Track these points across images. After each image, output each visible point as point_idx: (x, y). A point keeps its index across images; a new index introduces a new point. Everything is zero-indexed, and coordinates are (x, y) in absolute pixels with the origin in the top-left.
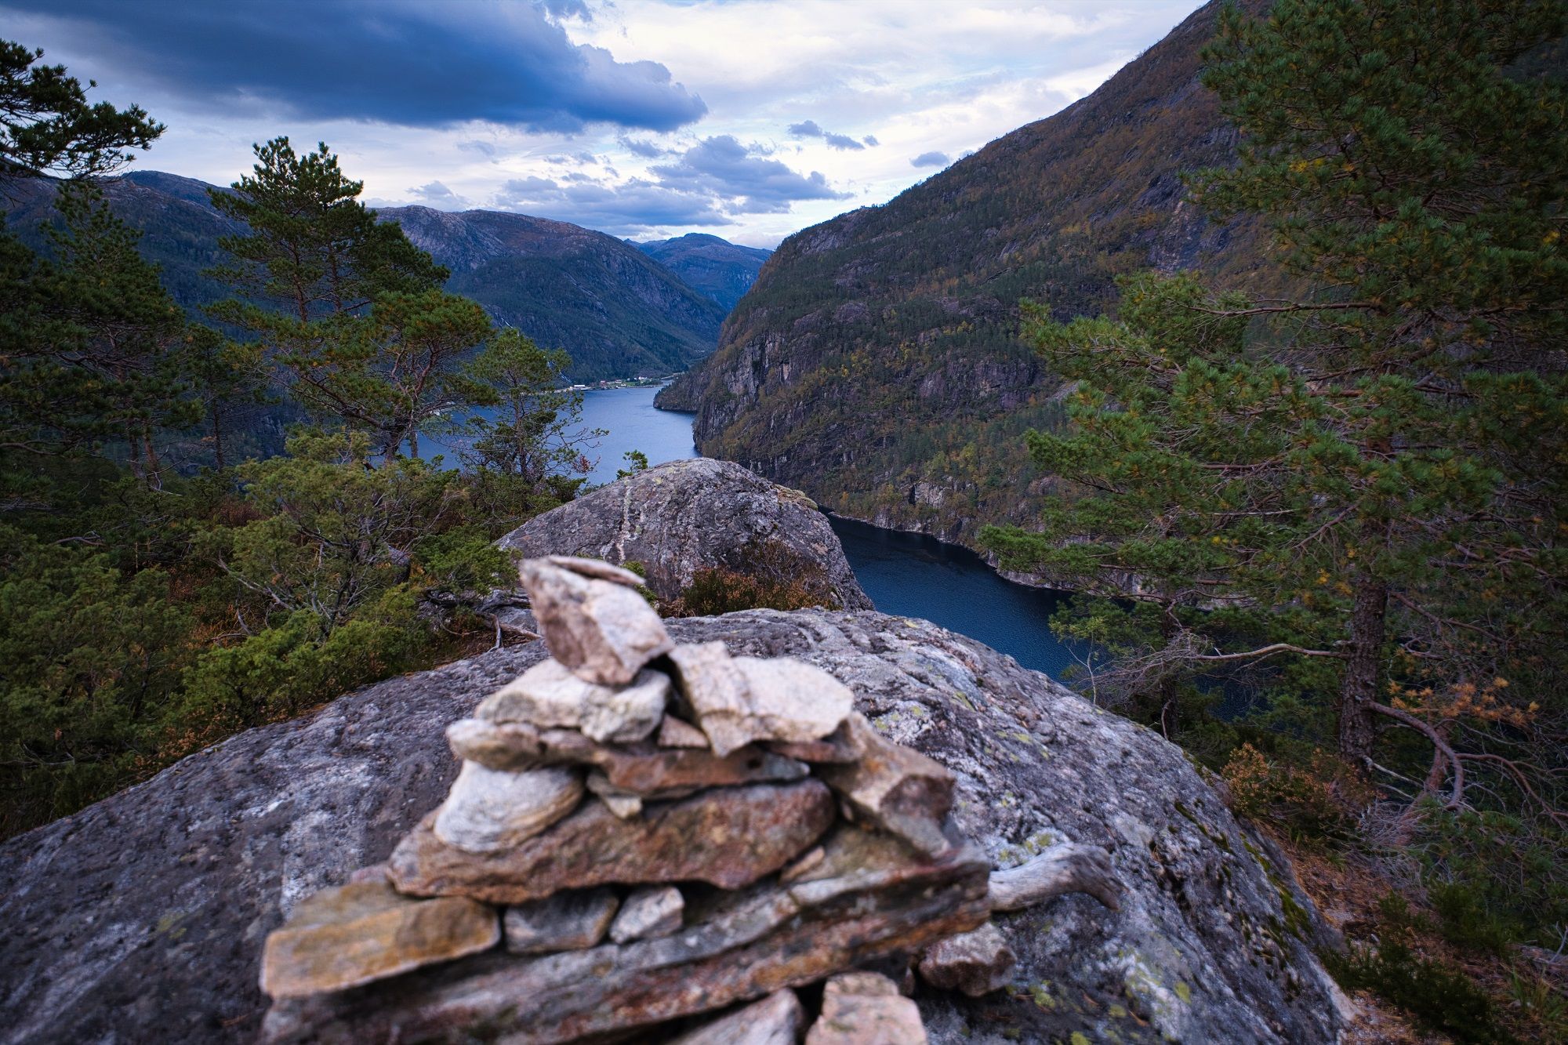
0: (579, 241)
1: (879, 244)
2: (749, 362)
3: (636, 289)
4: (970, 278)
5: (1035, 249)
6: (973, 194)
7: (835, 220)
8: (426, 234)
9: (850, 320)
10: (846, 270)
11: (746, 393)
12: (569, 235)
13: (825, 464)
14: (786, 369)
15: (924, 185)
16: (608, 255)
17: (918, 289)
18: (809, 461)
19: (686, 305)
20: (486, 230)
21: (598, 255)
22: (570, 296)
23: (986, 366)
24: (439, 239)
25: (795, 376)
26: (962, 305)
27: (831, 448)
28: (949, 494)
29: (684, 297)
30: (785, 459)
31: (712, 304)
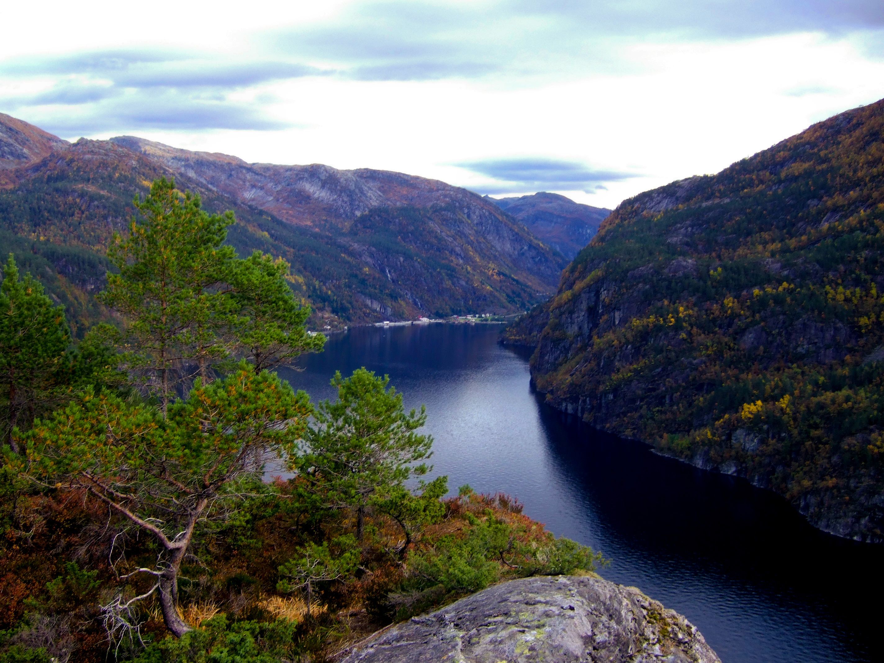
0: (445, 196)
1: (709, 209)
2: (584, 306)
3: (490, 237)
4: (792, 243)
5: (852, 220)
6: (798, 168)
7: (669, 186)
8: (323, 187)
9: (680, 274)
10: (676, 230)
11: (580, 334)
12: (438, 190)
13: (648, 404)
14: (617, 314)
15: (751, 159)
16: (469, 208)
17: (741, 251)
18: (633, 401)
19: (533, 253)
20: (371, 184)
21: (461, 208)
22: (435, 241)
23: (804, 324)
24: (332, 190)
25: (624, 321)
26: (783, 267)
27: (654, 390)
28: (762, 441)
29: (531, 246)
30: (611, 397)
31: (555, 254)
